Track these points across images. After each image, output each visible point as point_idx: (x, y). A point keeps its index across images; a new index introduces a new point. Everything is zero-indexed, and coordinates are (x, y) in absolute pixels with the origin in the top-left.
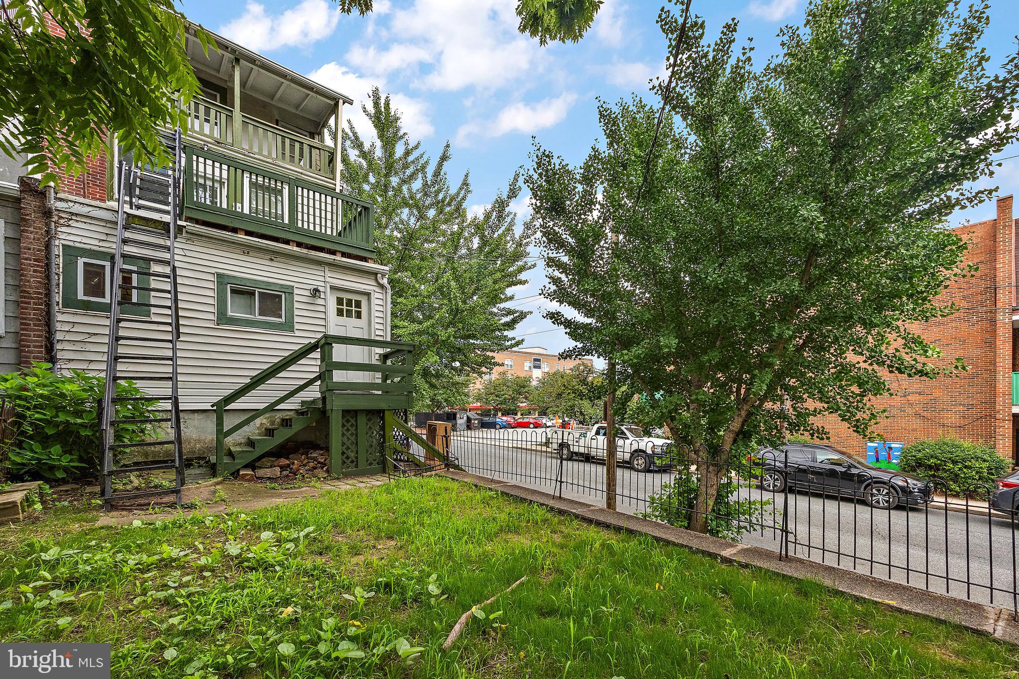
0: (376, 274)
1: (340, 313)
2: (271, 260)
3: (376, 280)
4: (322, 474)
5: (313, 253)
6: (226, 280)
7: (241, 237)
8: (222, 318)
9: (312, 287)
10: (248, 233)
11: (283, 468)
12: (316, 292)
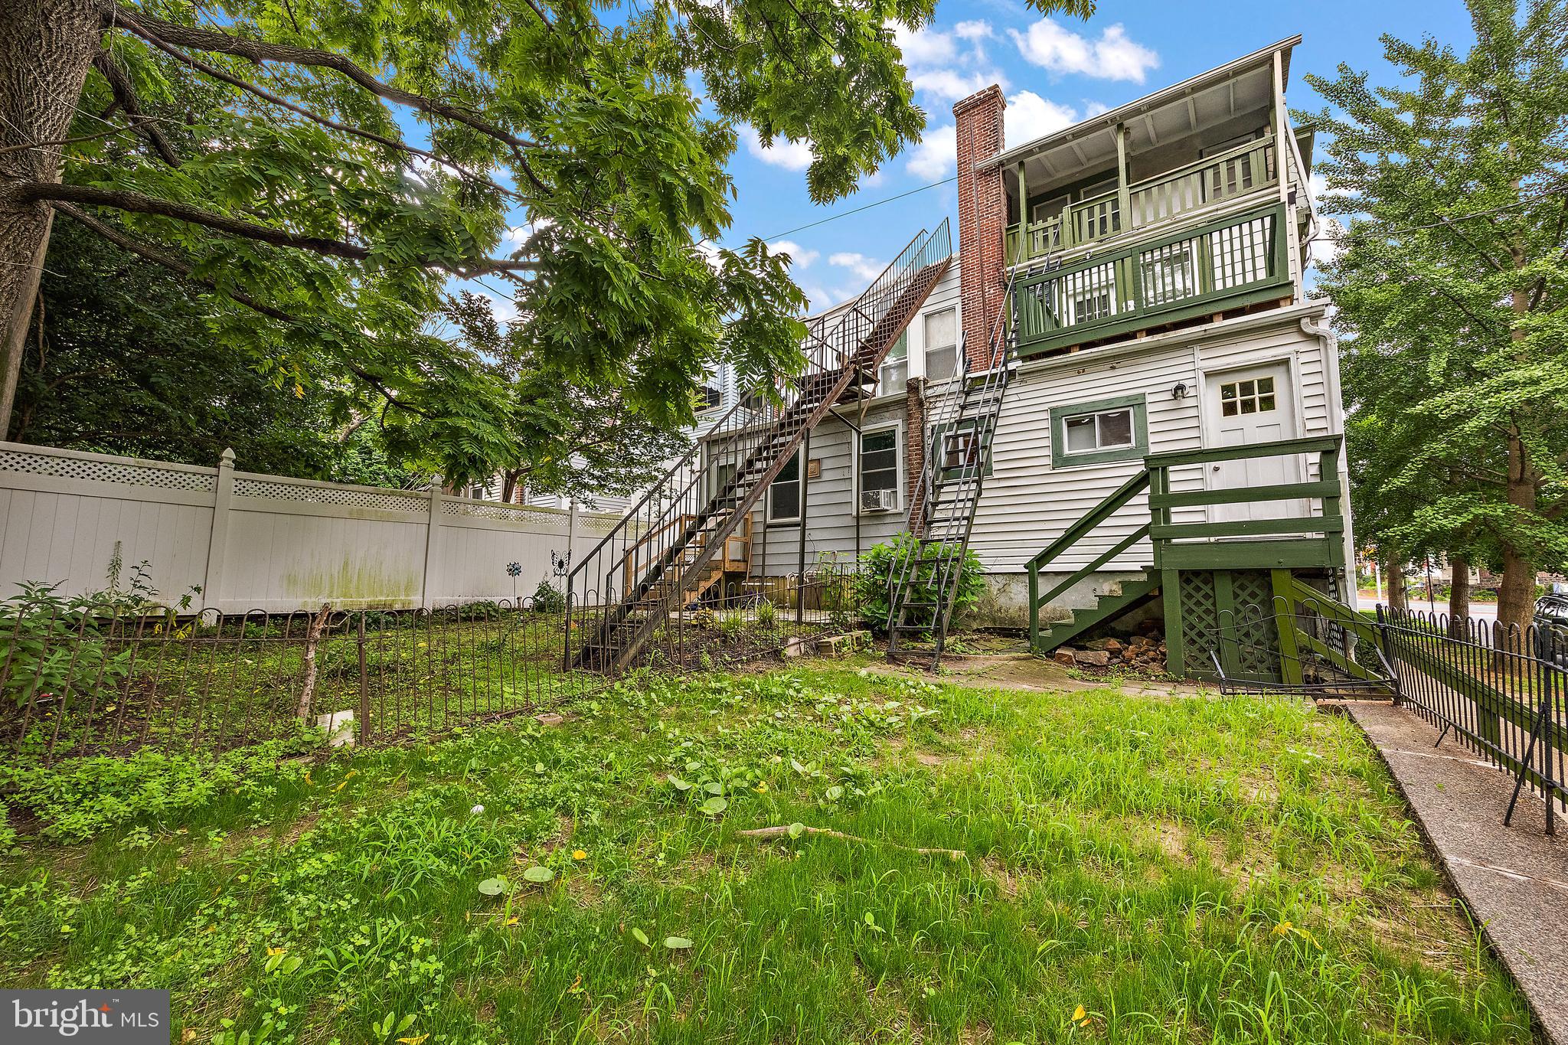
0: (1298, 321)
1: (1229, 409)
2: (1113, 368)
3: (1300, 331)
4: (1155, 668)
5: (1171, 334)
6: (1059, 414)
7: (1076, 355)
8: (1060, 460)
9: (1173, 385)
10: (1083, 346)
11: (1114, 653)
12: (1179, 390)
